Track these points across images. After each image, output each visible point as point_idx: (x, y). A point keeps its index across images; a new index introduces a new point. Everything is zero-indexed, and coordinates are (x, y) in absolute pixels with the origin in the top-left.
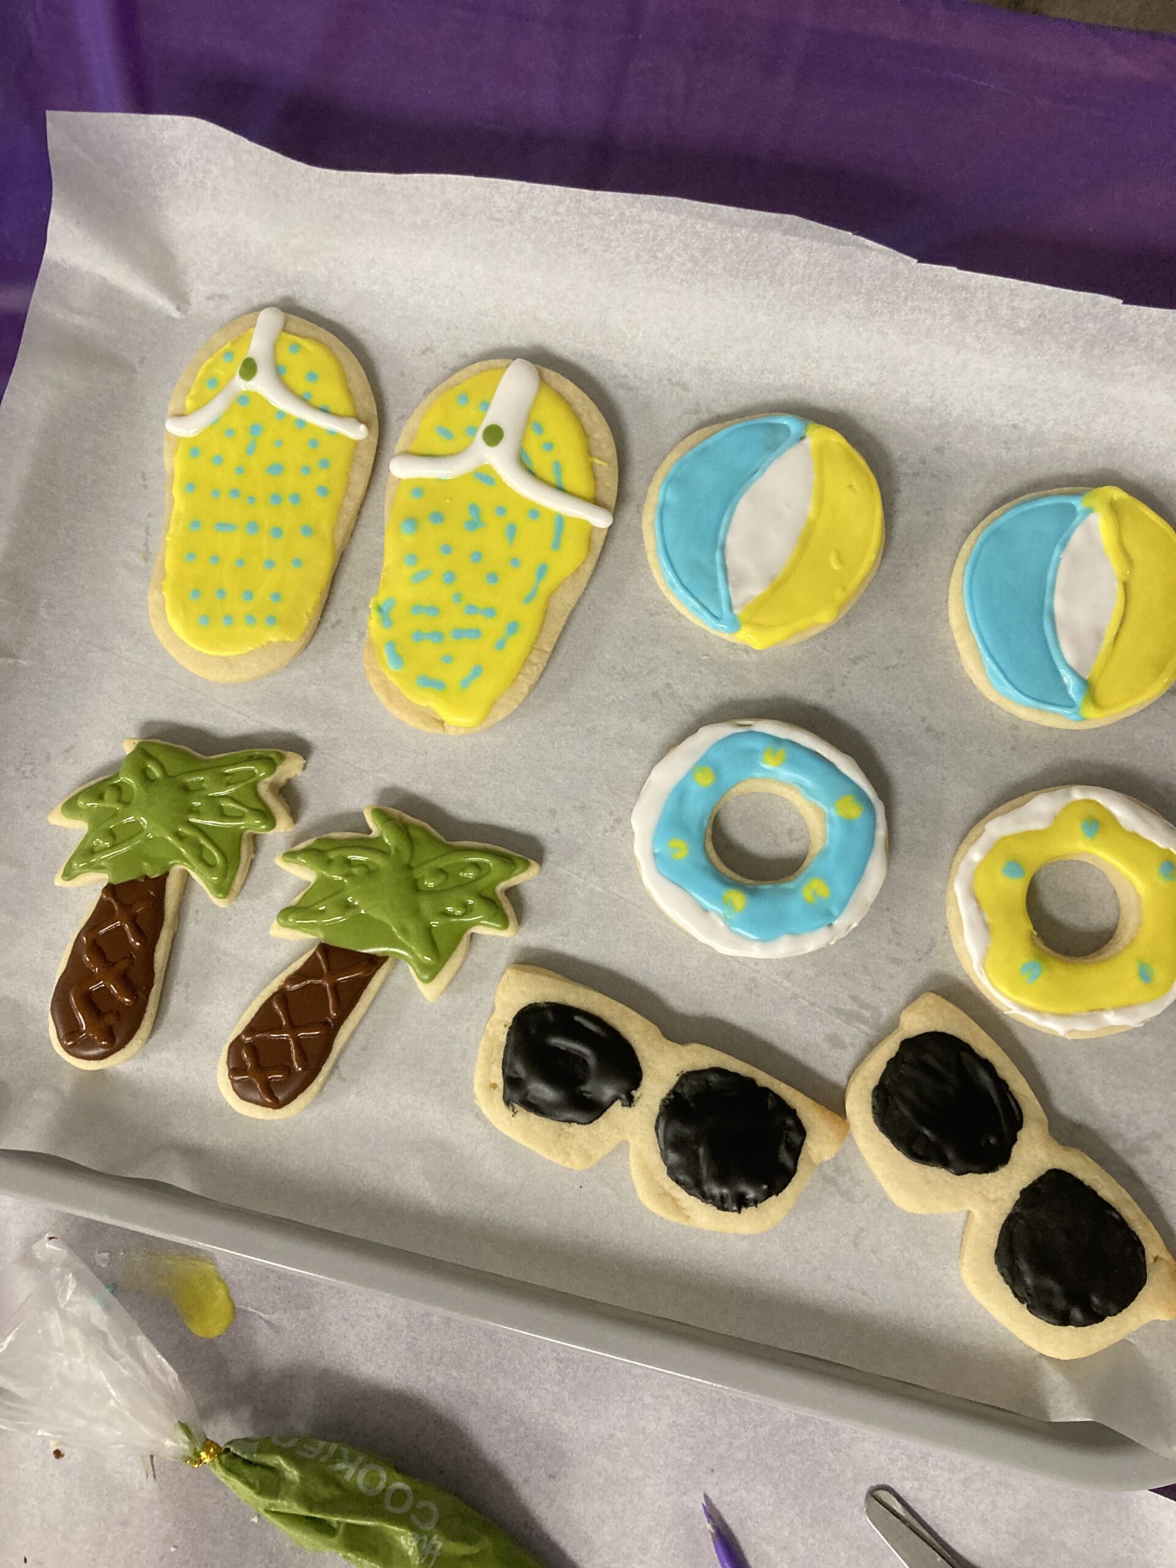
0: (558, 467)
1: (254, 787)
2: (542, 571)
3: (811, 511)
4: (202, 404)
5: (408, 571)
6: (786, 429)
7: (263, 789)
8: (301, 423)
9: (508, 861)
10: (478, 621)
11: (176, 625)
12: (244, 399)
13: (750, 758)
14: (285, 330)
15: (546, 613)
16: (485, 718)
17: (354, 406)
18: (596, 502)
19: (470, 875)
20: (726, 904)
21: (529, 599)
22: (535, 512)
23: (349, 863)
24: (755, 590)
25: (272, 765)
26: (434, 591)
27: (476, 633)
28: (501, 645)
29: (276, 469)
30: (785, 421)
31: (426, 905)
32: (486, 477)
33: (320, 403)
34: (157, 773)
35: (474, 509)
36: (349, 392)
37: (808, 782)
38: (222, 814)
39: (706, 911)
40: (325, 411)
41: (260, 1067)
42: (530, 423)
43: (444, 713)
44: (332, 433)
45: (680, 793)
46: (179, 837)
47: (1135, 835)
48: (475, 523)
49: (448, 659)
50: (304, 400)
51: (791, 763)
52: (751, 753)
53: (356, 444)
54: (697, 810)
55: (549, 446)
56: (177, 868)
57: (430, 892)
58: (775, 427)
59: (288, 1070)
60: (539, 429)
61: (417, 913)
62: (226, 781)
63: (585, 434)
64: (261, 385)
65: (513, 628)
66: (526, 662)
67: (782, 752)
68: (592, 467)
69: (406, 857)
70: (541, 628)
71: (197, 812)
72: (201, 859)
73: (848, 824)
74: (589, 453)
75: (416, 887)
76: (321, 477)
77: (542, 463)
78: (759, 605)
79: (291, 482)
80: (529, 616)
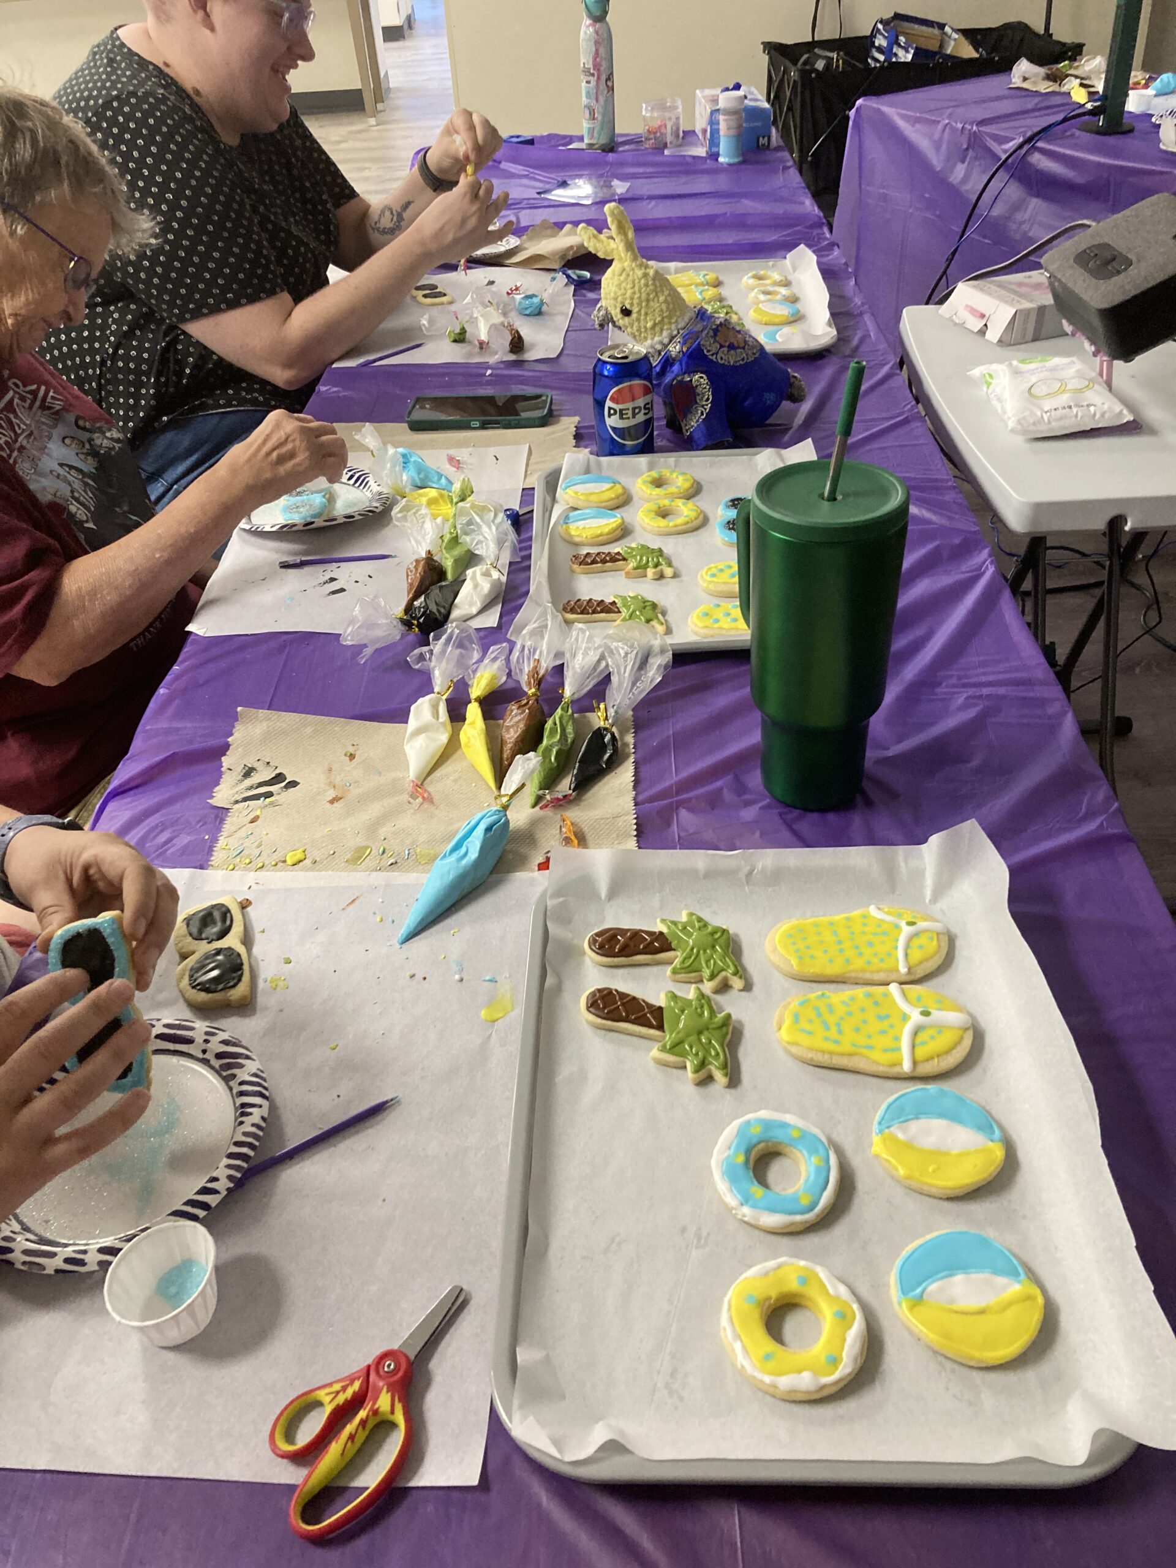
0: (924, 1043)
1: (723, 970)
2: (870, 1047)
3: (954, 1152)
4: (888, 913)
5: (846, 999)
6: (993, 1132)
7: (724, 974)
8: (896, 948)
9: (724, 1066)
10: (834, 1029)
11: (784, 928)
12: (897, 927)
13: (813, 1151)
14: (938, 934)
15: (850, 1055)
16: (789, 1043)
17: (916, 966)
18: (915, 1063)
19: (713, 1053)
20: (736, 1154)
21: (854, 1045)
22: (897, 1039)
23: (702, 1007)
24: (901, 1136)
25: (735, 974)
26: (841, 1010)
27: (828, 1029)
28: (827, 1039)
29: (870, 944)
30: (997, 1132)
31: (693, 1038)
32: (905, 1017)
33: (909, 951)
34: (717, 936)
35: (888, 1017)
36: (921, 963)
37: (812, 1178)
38: (708, 961)
39: (729, 1148)
40: (906, 955)
41: (603, 998)
42: (941, 1028)
43: (784, 1028)
44: (897, 960)
45: (784, 1125)
46: (692, 949)
47: (844, 1340)
48: (880, 1018)
49: (811, 1021)
50: (907, 946)
51: (818, 1169)
52: (817, 1151)
53: (897, 970)
54: (779, 1135)
55: (932, 1038)
56: (679, 953)
57: (700, 1040)
58: (991, 1126)
59: (604, 1008)
60: (940, 1032)
61: (688, 1035)
62: (723, 959)
63: (948, 1052)
64: (906, 930)
65: (837, 1042)
66: (823, 1052)
67: (822, 1164)
68: (932, 1058)
69: (711, 1026)
70: (843, 1054)
71: (705, 951)
72: (685, 959)
73: (796, 1199)
74: (938, 1056)
75: (700, 1033)
76: (875, 960)
77: (922, 1036)
78: (895, 1139)
79: (867, 951)
80: (846, 1047)
